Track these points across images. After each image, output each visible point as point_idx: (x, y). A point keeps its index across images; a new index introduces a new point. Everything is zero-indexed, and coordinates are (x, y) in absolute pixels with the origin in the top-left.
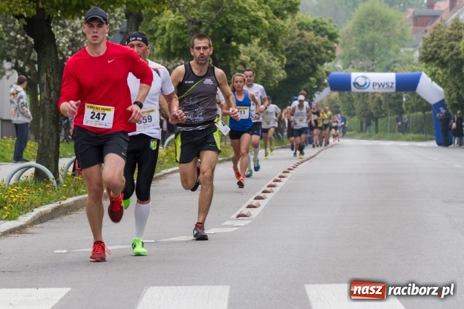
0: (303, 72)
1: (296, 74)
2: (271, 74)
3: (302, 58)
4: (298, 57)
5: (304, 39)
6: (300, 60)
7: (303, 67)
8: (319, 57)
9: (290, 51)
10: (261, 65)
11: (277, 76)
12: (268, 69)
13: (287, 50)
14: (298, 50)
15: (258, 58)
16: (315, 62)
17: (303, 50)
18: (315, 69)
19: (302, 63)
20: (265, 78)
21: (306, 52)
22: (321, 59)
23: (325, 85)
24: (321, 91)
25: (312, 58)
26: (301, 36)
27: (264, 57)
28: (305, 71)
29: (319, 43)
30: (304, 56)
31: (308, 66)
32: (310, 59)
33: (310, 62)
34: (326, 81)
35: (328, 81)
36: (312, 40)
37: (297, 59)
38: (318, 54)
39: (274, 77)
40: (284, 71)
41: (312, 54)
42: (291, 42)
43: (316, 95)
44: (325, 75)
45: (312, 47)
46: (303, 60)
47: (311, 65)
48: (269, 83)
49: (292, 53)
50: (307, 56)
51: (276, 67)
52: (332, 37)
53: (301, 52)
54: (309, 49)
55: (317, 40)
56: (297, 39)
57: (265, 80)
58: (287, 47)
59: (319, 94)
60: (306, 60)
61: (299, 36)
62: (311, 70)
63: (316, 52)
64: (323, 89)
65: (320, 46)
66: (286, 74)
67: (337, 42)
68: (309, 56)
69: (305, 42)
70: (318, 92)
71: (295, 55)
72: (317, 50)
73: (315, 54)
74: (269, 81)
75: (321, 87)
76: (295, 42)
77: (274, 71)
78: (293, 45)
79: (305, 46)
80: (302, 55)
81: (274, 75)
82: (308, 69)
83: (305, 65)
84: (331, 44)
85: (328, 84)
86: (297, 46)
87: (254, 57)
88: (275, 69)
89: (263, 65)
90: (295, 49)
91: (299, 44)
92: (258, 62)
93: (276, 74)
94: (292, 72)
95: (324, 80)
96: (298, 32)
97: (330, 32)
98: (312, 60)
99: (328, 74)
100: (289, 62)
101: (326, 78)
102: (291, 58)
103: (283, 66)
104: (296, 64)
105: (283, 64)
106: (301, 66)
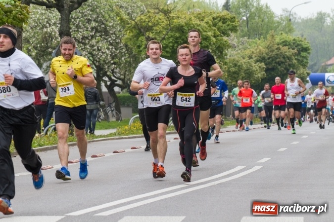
3: (279, 64)
4: (276, 63)
5: (280, 51)
6: (278, 65)
7: (280, 69)
8: (291, 63)
9: (271, 59)
10: (242, 69)
11: (256, 76)
12: (251, 71)
13: (269, 58)
14: (276, 59)
15: (239, 64)
16: (288, 66)
17: (279, 58)
19: (279, 67)
21: (282, 59)
22: (292, 64)
23: (307, 82)
25: (286, 64)
26: (278, 49)
27: (243, 63)
28: (281, 72)
29: (291, 54)
30: (280, 63)
31: (282, 69)
32: (284, 64)
33: (284, 67)
34: (308, 79)
35: (310, 79)
36: (286, 52)
37: (275, 65)
38: (290, 61)
39: (254, 77)
40: (264, 72)
41: (286, 61)
42: (271, 53)
44: (306, 74)
45: (286, 57)
46: (280, 65)
47: (284, 68)
49: (272, 61)
50: (282, 62)
51: (256, 70)
52: (306, 50)
53: (278, 60)
54: (284, 58)
55: (289, 52)
56: (276, 51)
58: (268, 57)
60: (282, 65)
61: (277, 49)
62: (285, 72)
63: (289, 59)
65: (291, 56)
66: (266, 74)
67: (309, 53)
68: (284, 62)
69: (281, 53)
71: (274, 62)
72: (288, 58)
73: (288, 61)
74: (251, 79)
76: (274, 53)
77: (254, 73)
78: (273, 56)
79: (281, 56)
80: (279, 62)
81: (254, 75)
82: (283, 71)
84: (303, 54)
85: (310, 81)
86: (275, 56)
87: (237, 63)
88: (255, 71)
90: (274, 58)
91: (277, 55)
92: (239, 66)
93: (256, 74)
94: (273, 73)
95: (306, 79)
96: (276, 46)
97: (305, 46)
98: (286, 65)
99: (308, 74)
100: (270, 67)
101: (307, 77)
102: (271, 64)
103: (264, 69)
104: (275, 67)
105: (264, 68)
106: (278, 69)
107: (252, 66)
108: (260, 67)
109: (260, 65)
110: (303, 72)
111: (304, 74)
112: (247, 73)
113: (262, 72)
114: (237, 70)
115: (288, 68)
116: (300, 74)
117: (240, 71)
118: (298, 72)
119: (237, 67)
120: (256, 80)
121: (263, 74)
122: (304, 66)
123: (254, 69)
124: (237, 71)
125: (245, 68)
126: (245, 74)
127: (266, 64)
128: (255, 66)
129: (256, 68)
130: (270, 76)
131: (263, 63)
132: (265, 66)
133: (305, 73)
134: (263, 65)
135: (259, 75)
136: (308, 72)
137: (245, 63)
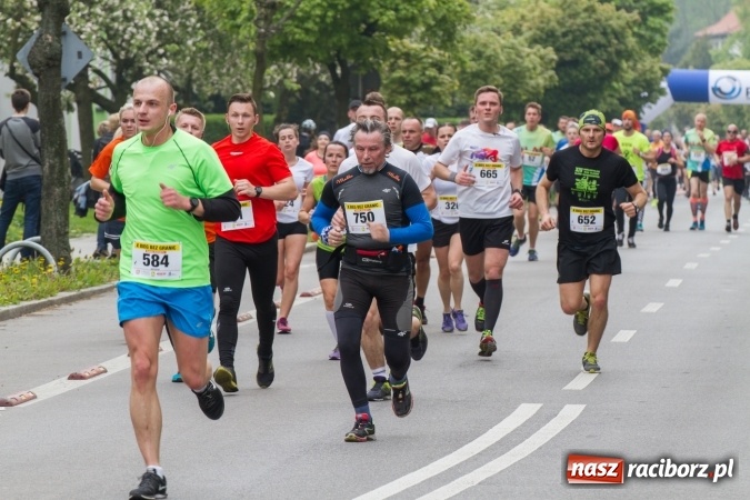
0: (593, 73)
1: (582, 77)
2: (524, 77)
3: (592, 49)
4: (583, 46)
5: (595, 16)
6: (587, 53)
7: (593, 64)
8: (622, 47)
9: (570, 37)
10: (495, 65)
12: (518, 69)
13: (565, 35)
14: (585, 35)
15: (489, 52)
16: (614, 56)
17: (593, 34)
18: (615, 67)
19: (592, 58)
20: (512, 85)
21: (599, 38)
22: (627, 51)
23: (662, 92)
24: (654, 102)
25: (609, 49)
26: (590, 10)
27: (499, 51)
28: (596, 71)
29: (622, 22)
30: (594, 46)
31: (600, 62)
32: (606, 51)
33: (605, 57)
34: (664, 84)
35: (670, 86)
36: (610, 18)
37: (582, 51)
38: (619, 42)
39: (527, 84)
40: (552, 73)
41: (609, 42)
42: (571, 21)
43: (646, 109)
44: (660, 73)
45: (609, 30)
46: (593, 52)
47: (605, 61)
48: (520, 95)
49: (574, 40)
50: (600, 46)
51: (531, 66)
52: (661, 10)
53: (588, 39)
54: (604, 33)
55: (618, 18)
56: (584, 15)
57: (512, 90)
58: (564, 30)
59: (650, 107)
60: (598, 52)
61: (586, 10)
62: (607, 70)
63: (617, 38)
64: (657, 98)
65: (623, 28)
66: (556, 78)
67: (669, 20)
68: (604, 46)
69: (598, 21)
70: (649, 104)
71: (578, 44)
73: (615, 42)
74: (519, 91)
75: (654, 94)
76: (579, 21)
77: (527, 74)
78: (575, 27)
79: (596, 28)
80: (590, 44)
81: (528, 81)
82: (602, 68)
83: (595, 61)
84: (654, 21)
85: (668, 91)
86: (582, 28)
87: (482, 49)
88: (529, 70)
89: (499, 65)
90: (578, 33)
91: (586, 25)
92: (488, 59)
93: (531, 78)
94: (574, 73)
95: (658, 84)
98: (609, 54)
99: (665, 72)
100: (568, 57)
101: (661, 79)
102: (571, 48)
103: (554, 65)
104: (581, 59)
105: (552, 60)
106: (589, 63)
107: (521, 57)
108: (542, 58)
109: (543, 51)
110: (652, 67)
111: (652, 72)
112: (509, 76)
113: (547, 69)
114: (482, 67)
115: (615, 59)
116: (644, 73)
117: (490, 70)
118: (639, 66)
119: (483, 61)
120: (531, 93)
121: (551, 77)
122: (655, 52)
123: (527, 63)
124: (482, 71)
125: (506, 63)
126: (503, 76)
127: (557, 50)
128: (528, 55)
129: (531, 62)
130: (567, 80)
131: (550, 49)
132: (555, 57)
133: (656, 68)
134: (550, 53)
135: (541, 81)
136: (665, 66)
137: (503, 47)
